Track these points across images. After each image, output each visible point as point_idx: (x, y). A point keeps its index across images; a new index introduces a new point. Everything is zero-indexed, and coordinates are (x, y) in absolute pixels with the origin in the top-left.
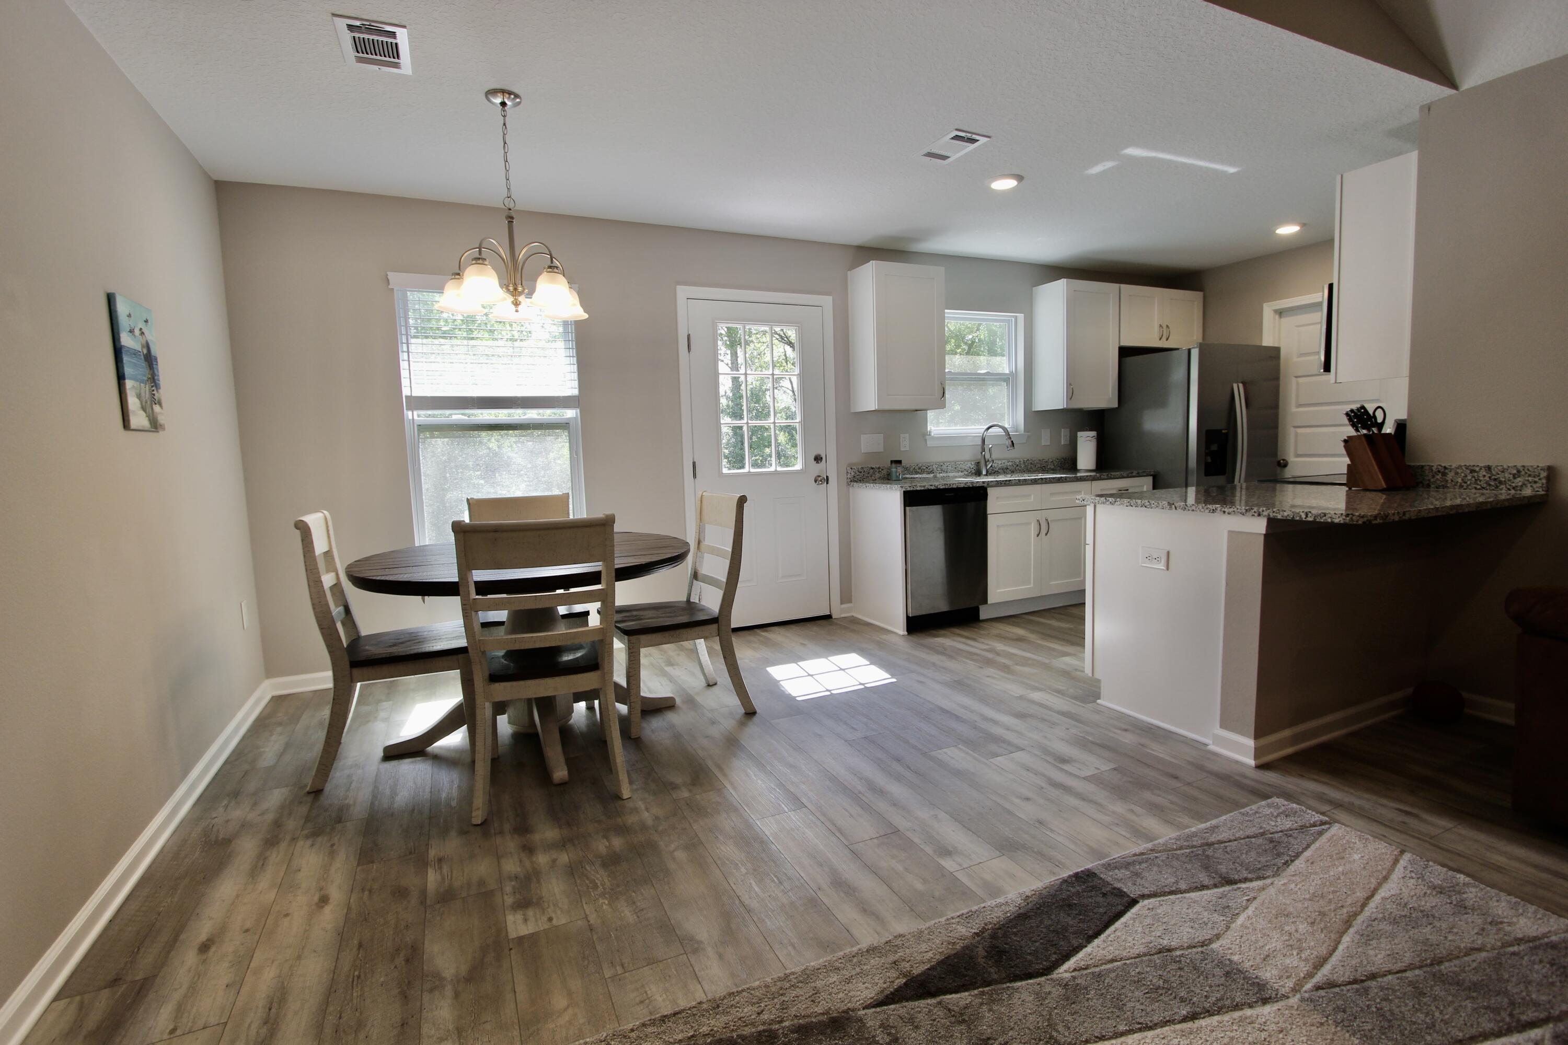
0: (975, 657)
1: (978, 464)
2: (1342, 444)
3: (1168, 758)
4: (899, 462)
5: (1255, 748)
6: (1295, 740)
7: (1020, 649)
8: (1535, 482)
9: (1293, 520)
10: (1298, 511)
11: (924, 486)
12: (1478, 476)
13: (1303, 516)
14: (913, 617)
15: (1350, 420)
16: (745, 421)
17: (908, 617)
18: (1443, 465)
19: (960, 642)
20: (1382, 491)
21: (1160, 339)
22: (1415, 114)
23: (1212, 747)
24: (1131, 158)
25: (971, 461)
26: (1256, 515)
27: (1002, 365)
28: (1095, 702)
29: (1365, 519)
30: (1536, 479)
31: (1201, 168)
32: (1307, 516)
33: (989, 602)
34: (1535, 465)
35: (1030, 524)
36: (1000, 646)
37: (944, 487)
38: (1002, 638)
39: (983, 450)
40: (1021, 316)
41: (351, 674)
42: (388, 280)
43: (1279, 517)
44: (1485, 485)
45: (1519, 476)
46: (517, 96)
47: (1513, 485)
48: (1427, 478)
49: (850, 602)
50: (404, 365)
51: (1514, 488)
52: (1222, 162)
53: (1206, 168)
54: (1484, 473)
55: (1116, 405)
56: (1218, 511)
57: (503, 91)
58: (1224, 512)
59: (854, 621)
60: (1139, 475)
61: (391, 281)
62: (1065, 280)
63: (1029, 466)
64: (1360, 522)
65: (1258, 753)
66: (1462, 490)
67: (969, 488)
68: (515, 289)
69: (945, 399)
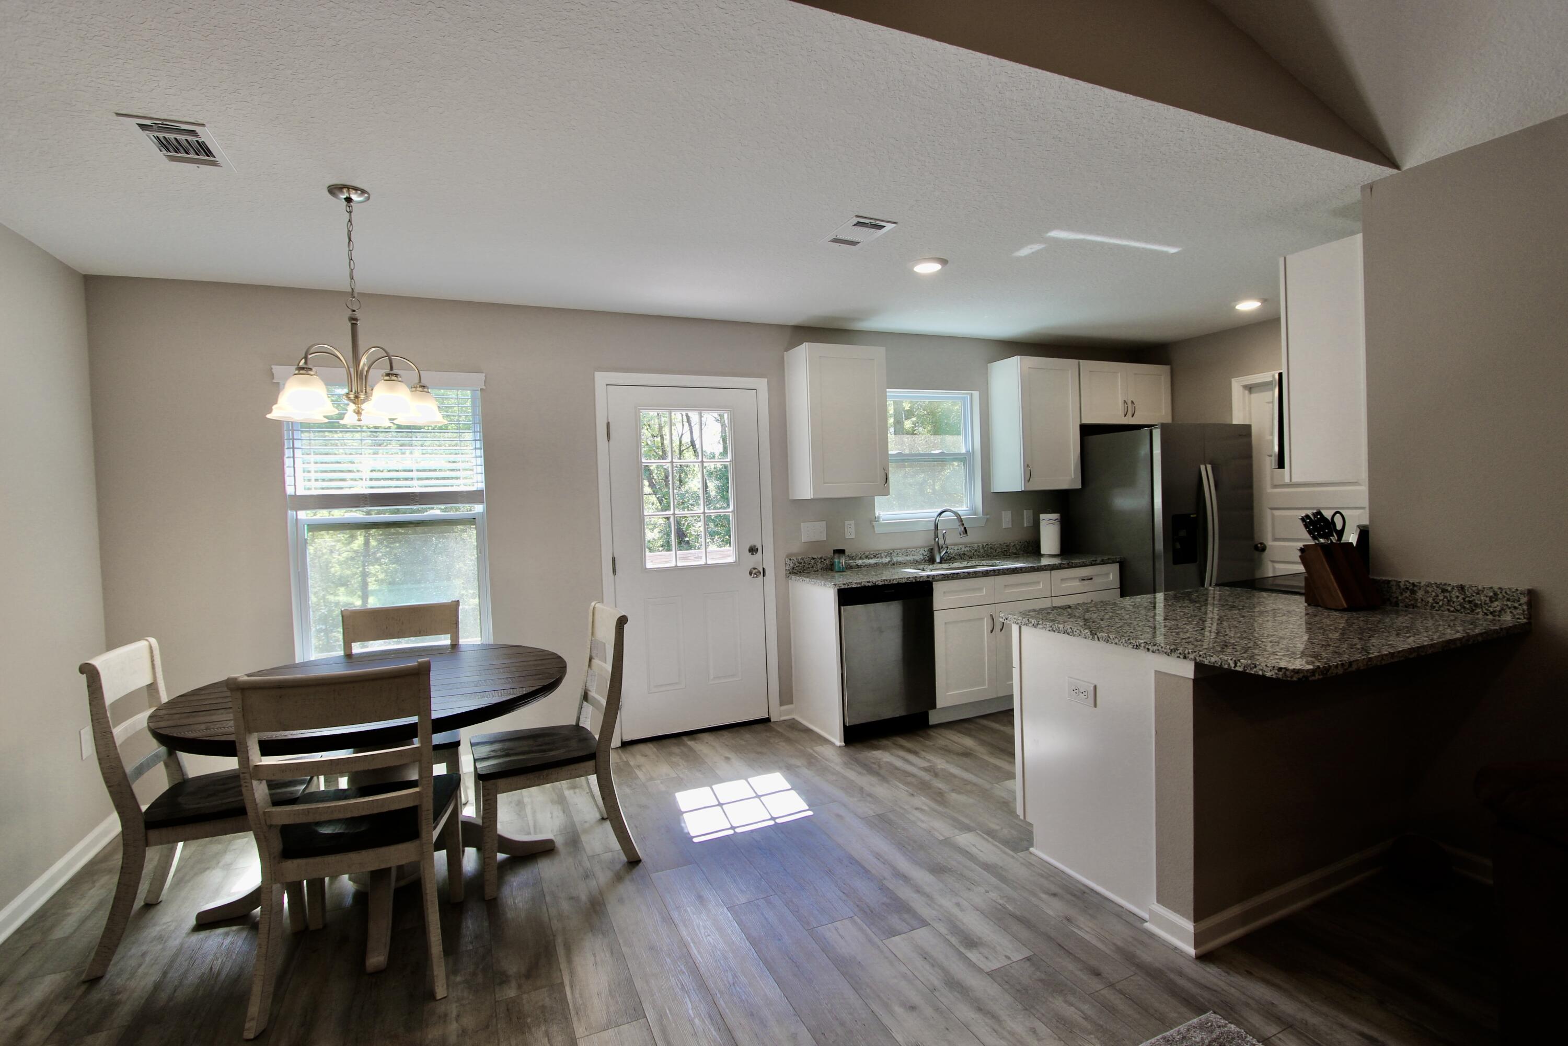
0: (910, 779)
1: (931, 550)
2: (1299, 554)
3: (1095, 942)
4: (842, 552)
5: (1195, 934)
6: (1245, 918)
7: (962, 768)
8: (1515, 608)
9: (1221, 667)
10: (1226, 658)
11: (861, 583)
12: (1451, 597)
13: (1232, 665)
14: (850, 727)
15: (1306, 526)
16: (672, 512)
17: (844, 726)
18: (1411, 581)
19: (898, 756)
20: (1344, 610)
21: (1125, 416)
22: (1355, 195)
23: (1148, 926)
24: (1056, 240)
25: (924, 547)
26: (1181, 656)
27: (959, 444)
28: (1027, 849)
29: (1301, 675)
30: (1516, 605)
31: (1137, 249)
32: (1236, 665)
33: (938, 706)
34: (1514, 587)
35: (983, 619)
36: (941, 763)
37: (883, 583)
38: (946, 751)
39: (936, 536)
40: (976, 394)
41: (146, 834)
42: (273, 374)
43: (1206, 662)
44: (1459, 608)
45: (1496, 600)
46: (363, 192)
47: (1491, 609)
48: (1395, 595)
49: (791, 703)
50: (288, 462)
51: (1491, 613)
52: (1160, 243)
53: (1143, 248)
54: (1457, 594)
55: (1079, 485)
56: (1142, 648)
57: (348, 188)
58: (1148, 649)
59: (794, 726)
60: (1103, 563)
61: (275, 375)
62: (1019, 357)
63: (990, 552)
64: (1295, 679)
65: (1199, 940)
66: (1434, 612)
67: (912, 583)
68: (357, 397)
69: (888, 485)
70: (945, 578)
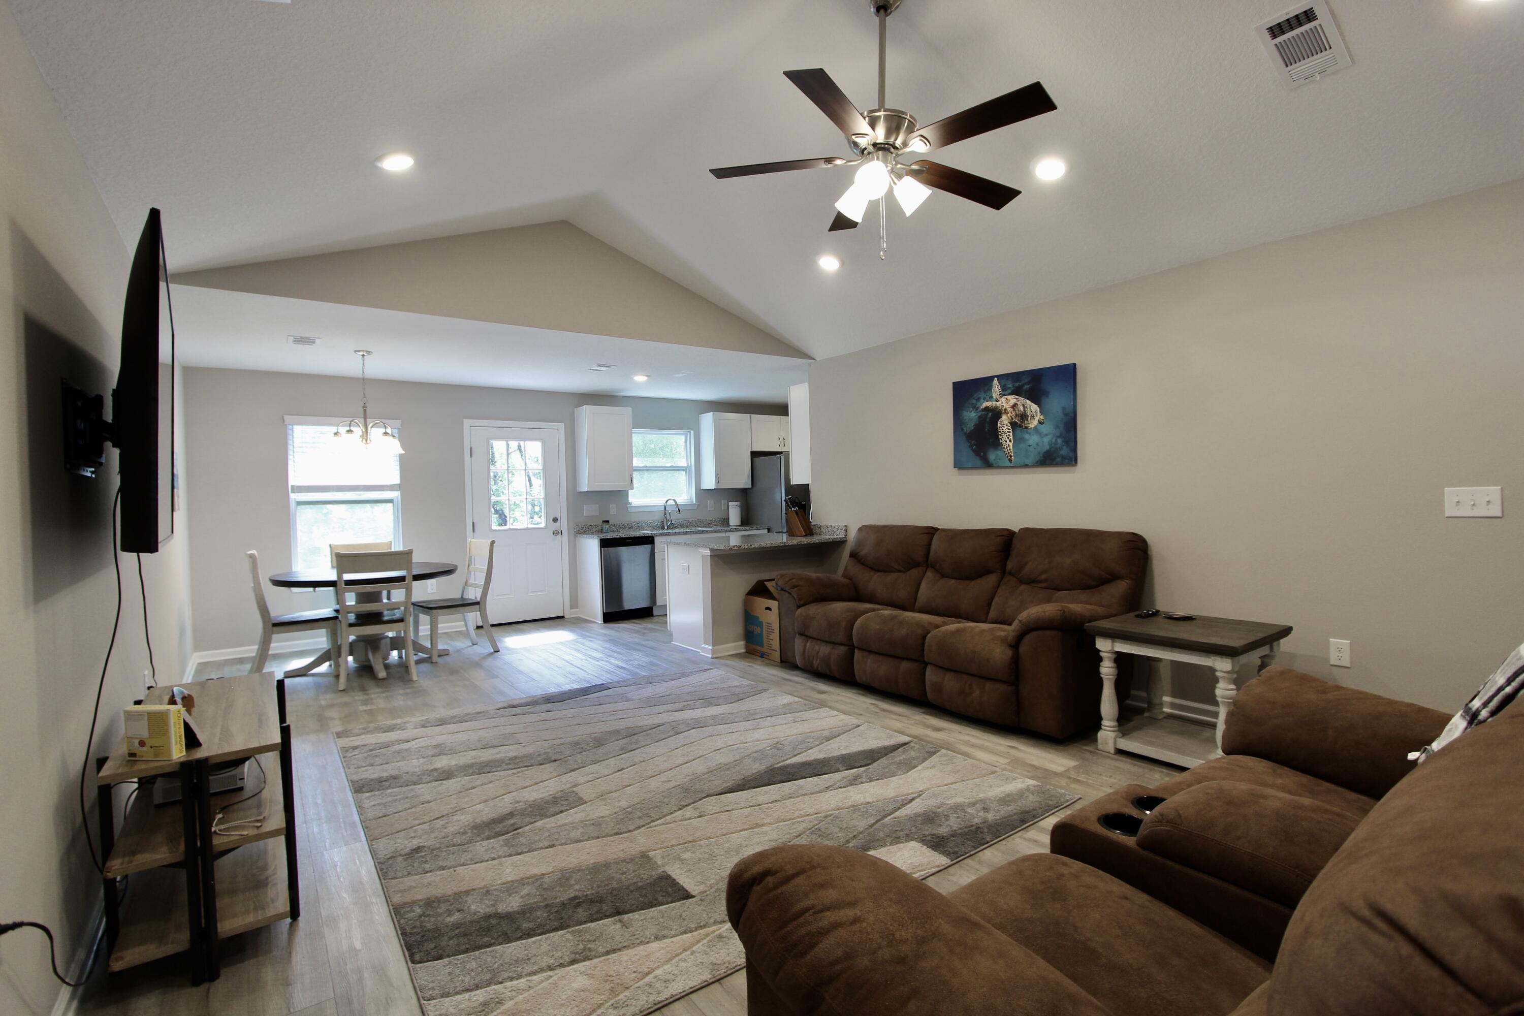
0: (631, 631)
1: (663, 522)
3: (677, 657)
4: (608, 522)
5: (713, 650)
11: (613, 537)
14: (606, 613)
19: (631, 625)
21: (779, 446)
25: (660, 520)
27: (683, 461)
33: (658, 605)
37: (627, 536)
39: (666, 514)
40: (692, 433)
41: (271, 631)
42: (284, 420)
48: (816, 530)
49: (575, 607)
50: (290, 467)
55: (750, 486)
57: (364, 351)
59: (576, 618)
61: (287, 419)
62: (713, 412)
63: (698, 523)
65: (713, 652)
69: (634, 484)
70: (662, 535)
